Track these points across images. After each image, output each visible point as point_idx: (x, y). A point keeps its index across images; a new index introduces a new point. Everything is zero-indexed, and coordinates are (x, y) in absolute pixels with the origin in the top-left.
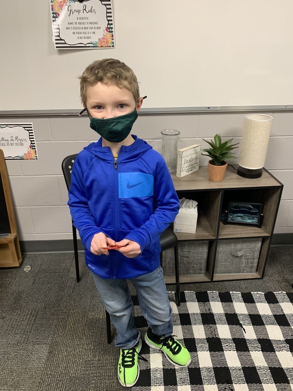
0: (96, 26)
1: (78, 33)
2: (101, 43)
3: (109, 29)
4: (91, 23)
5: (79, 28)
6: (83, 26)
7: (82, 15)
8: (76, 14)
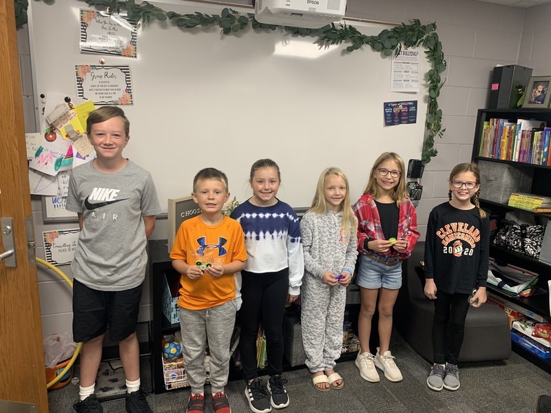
0: (116, 88)
1: (100, 94)
2: (121, 101)
3: (128, 90)
4: (112, 86)
5: (101, 90)
6: (105, 88)
7: (103, 79)
8: (98, 79)
